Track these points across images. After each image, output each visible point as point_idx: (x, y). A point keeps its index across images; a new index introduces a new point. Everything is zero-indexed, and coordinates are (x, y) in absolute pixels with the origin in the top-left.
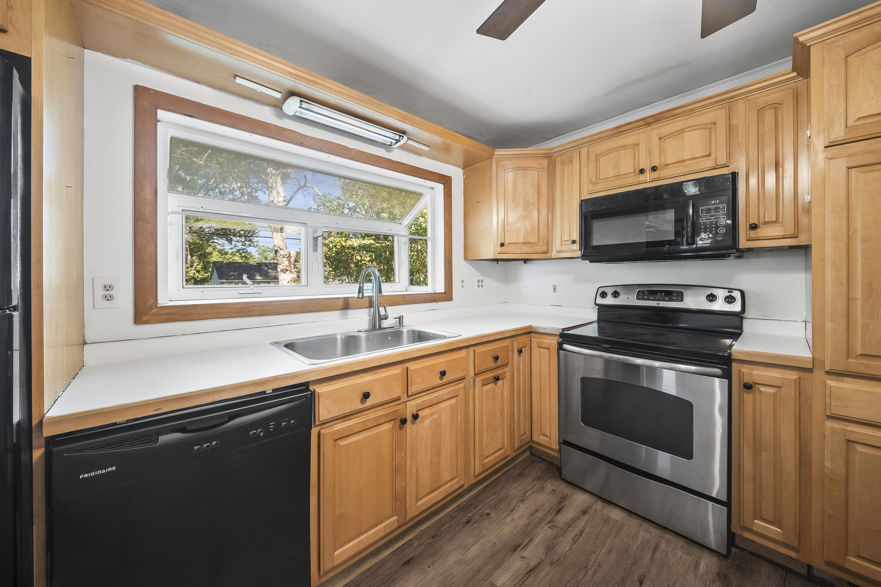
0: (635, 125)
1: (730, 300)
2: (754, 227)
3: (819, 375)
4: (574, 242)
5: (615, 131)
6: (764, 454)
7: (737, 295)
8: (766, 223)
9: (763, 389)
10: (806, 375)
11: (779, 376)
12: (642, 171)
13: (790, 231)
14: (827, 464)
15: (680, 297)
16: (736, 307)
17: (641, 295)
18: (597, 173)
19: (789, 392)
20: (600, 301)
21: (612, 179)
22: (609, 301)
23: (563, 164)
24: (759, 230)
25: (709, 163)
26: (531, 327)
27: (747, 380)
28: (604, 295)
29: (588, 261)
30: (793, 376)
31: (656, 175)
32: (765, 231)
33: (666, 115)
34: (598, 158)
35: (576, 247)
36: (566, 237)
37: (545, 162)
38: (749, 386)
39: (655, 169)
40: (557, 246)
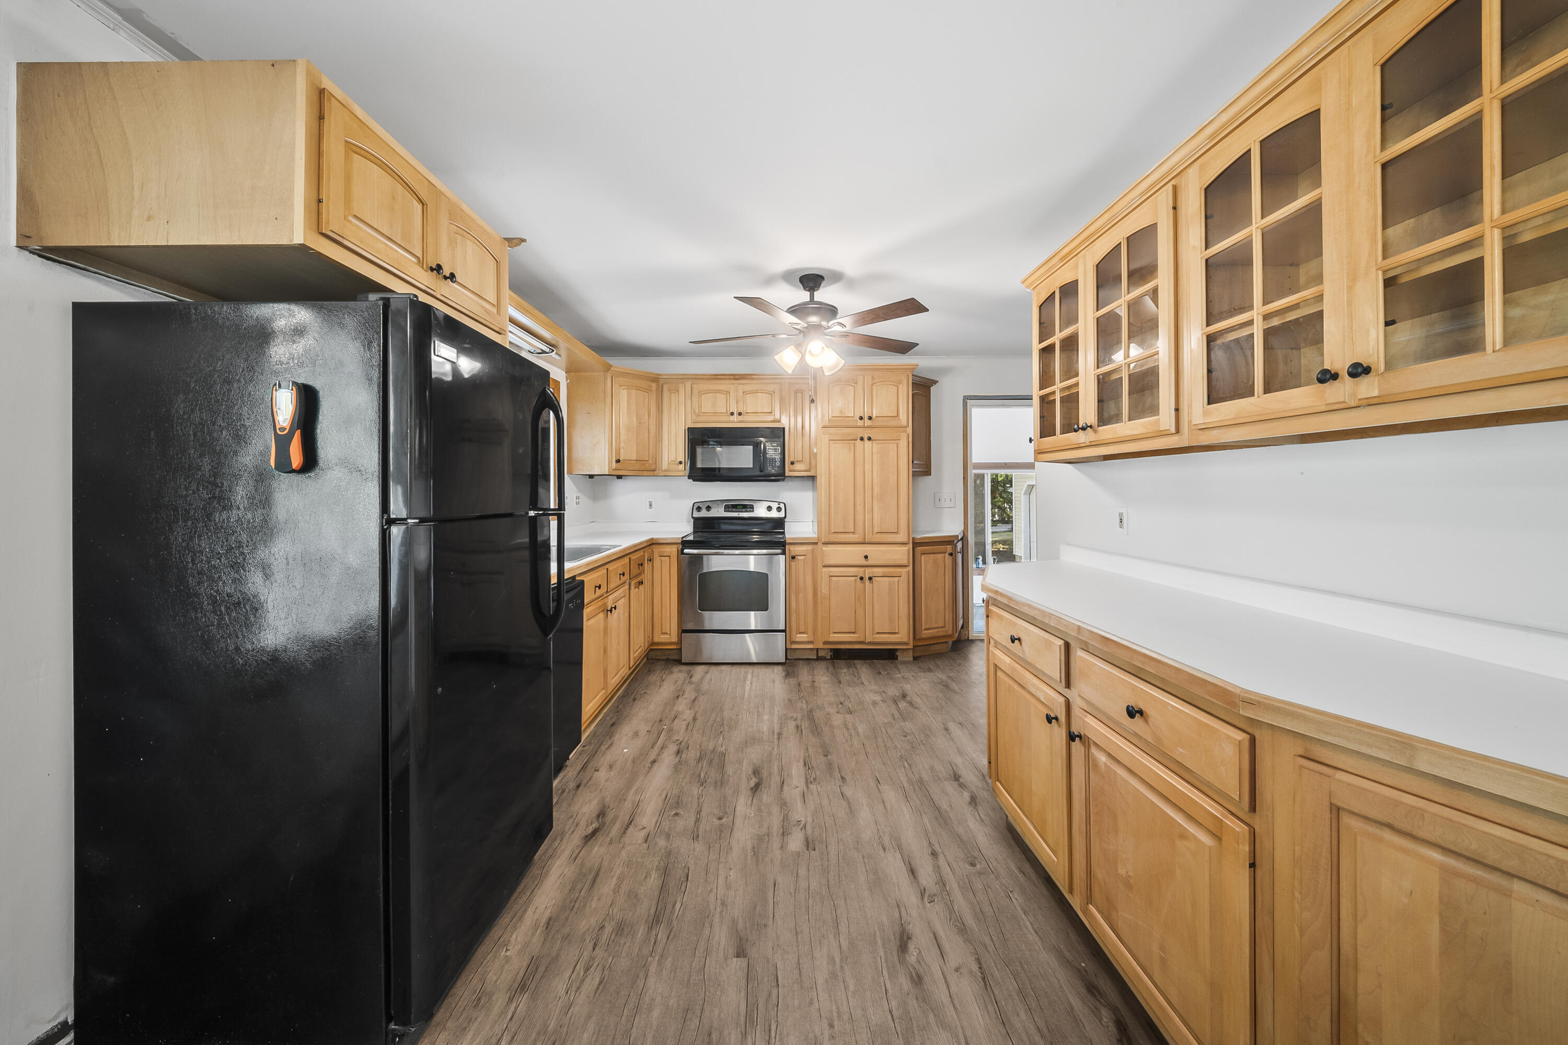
0: (727, 377)
1: (779, 509)
2: (792, 463)
3: (820, 544)
4: (681, 463)
5: (714, 377)
6: (801, 595)
7: (782, 506)
8: (797, 461)
9: (799, 558)
10: (815, 546)
11: (805, 549)
12: (732, 414)
13: (807, 468)
14: (823, 591)
15: (750, 508)
16: (782, 515)
17: (728, 508)
18: (700, 407)
19: (809, 556)
20: (696, 515)
21: (710, 414)
22: (704, 514)
23: (669, 390)
24: (794, 465)
25: (771, 418)
26: (652, 539)
27: (793, 554)
28: (699, 509)
29: (691, 480)
30: (810, 547)
31: (740, 418)
32: (798, 466)
33: (748, 377)
34: (701, 393)
35: (681, 467)
36: (672, 458)
37: (654, 385)
38: (793, 558)
39: (740, 414)
40: (665, 465)
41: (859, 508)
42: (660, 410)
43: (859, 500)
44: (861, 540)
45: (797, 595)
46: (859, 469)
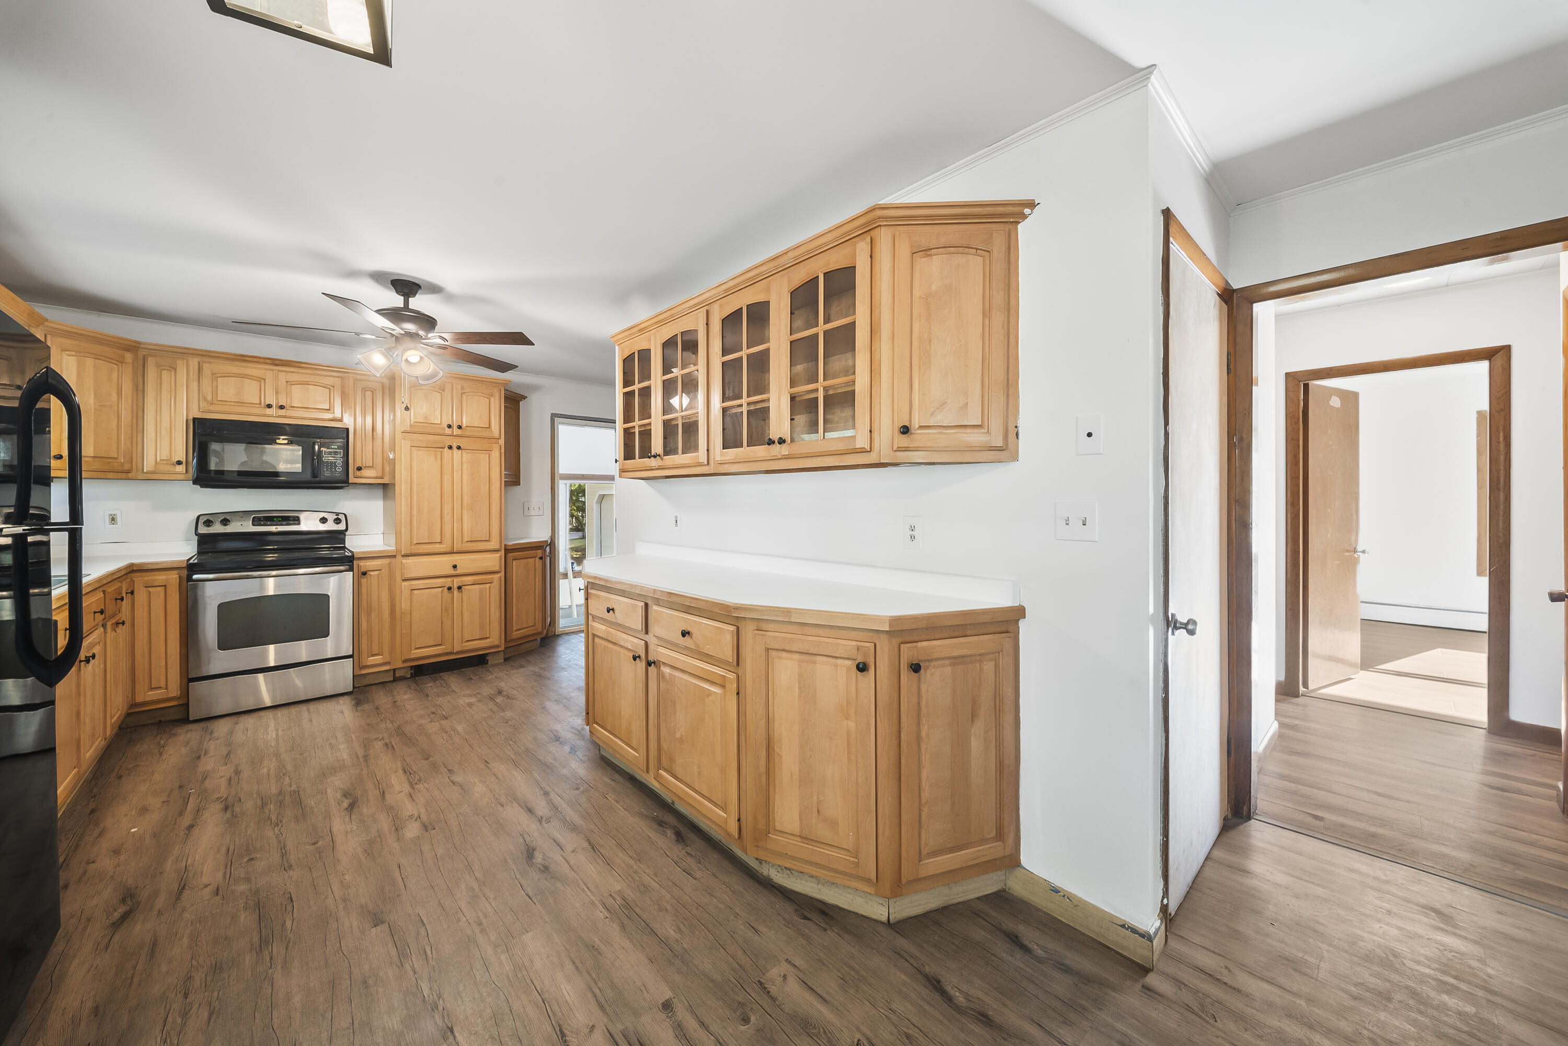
0: (262, 360)
1: (337, 521)
2: (359, 469)
3: (399, 558)
4: (179, 463)
5: (239, 358)
6: (374, 613)
7: (342, 517)
8: (366, 467)
9: (371, 573)
10: (393, 560)
11: (380, 563)
12: (269, 406)
13: (380, 474)
14: (404, 606)
15: (297, 520)
16: (342, 527)
17: (257, 521)
18: (215, 392)
19: (385, 571)
20: (203, 530)
21: (233, 404)
22: (216, 529)
23: (158, 366)
24: (362, 471)
25: (328, 416)
26: (133, 565)
27: (363, 570)
28: (208, 523)
29: (198, 486)
30: (386, 561)
31: (282, 412)
32: (365, 472)
33: (293, 364)
34: (215, 376)
35: (181, 469)
36: (163, 454)
37: (129, 356)
38: (364, 574)
39: (282, 407)
40: (148, 465)
41: (447, 518)
42: (140, 390)
43: (448, 508)
44: (448, 550)
45: (369, 614)
46: (447, 478)
